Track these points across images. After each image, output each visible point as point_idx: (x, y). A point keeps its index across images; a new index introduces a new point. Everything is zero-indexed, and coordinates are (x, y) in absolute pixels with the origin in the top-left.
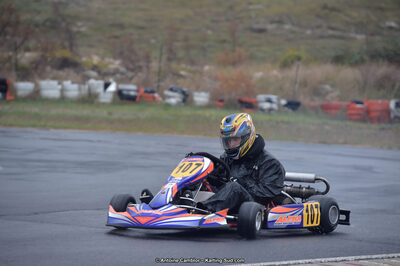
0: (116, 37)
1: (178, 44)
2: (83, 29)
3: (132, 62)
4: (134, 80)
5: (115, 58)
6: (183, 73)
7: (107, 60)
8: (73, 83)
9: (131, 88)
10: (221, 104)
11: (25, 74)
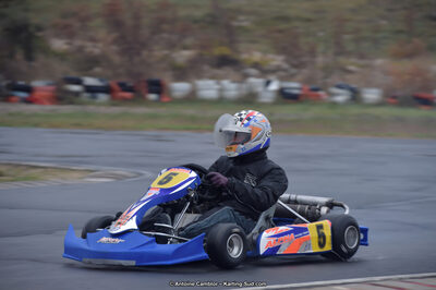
0: (280, 31)
1: (347, 37)
2: (245, 24)
3: (296, 57)
4: (299, 77)
5: (277, 54)
6: (352, 68)
9: (294, 86)
10: (393, 101)
11: (181, 73)
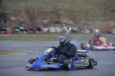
0: (72, 15)
1: (89, 16)
2: (62, 13)
3: (76, 21)
4: (76, 26)
5: (71, 20)
6: (90, 24)
7: (69, 21)
8: (59, 28)
9: (75, 29)
11: (45, 26)
